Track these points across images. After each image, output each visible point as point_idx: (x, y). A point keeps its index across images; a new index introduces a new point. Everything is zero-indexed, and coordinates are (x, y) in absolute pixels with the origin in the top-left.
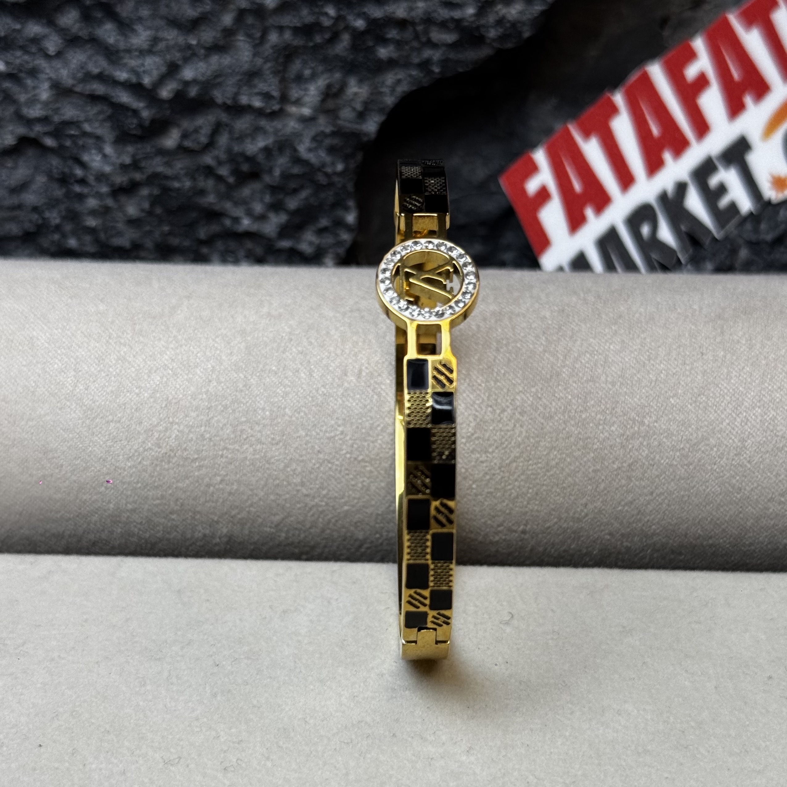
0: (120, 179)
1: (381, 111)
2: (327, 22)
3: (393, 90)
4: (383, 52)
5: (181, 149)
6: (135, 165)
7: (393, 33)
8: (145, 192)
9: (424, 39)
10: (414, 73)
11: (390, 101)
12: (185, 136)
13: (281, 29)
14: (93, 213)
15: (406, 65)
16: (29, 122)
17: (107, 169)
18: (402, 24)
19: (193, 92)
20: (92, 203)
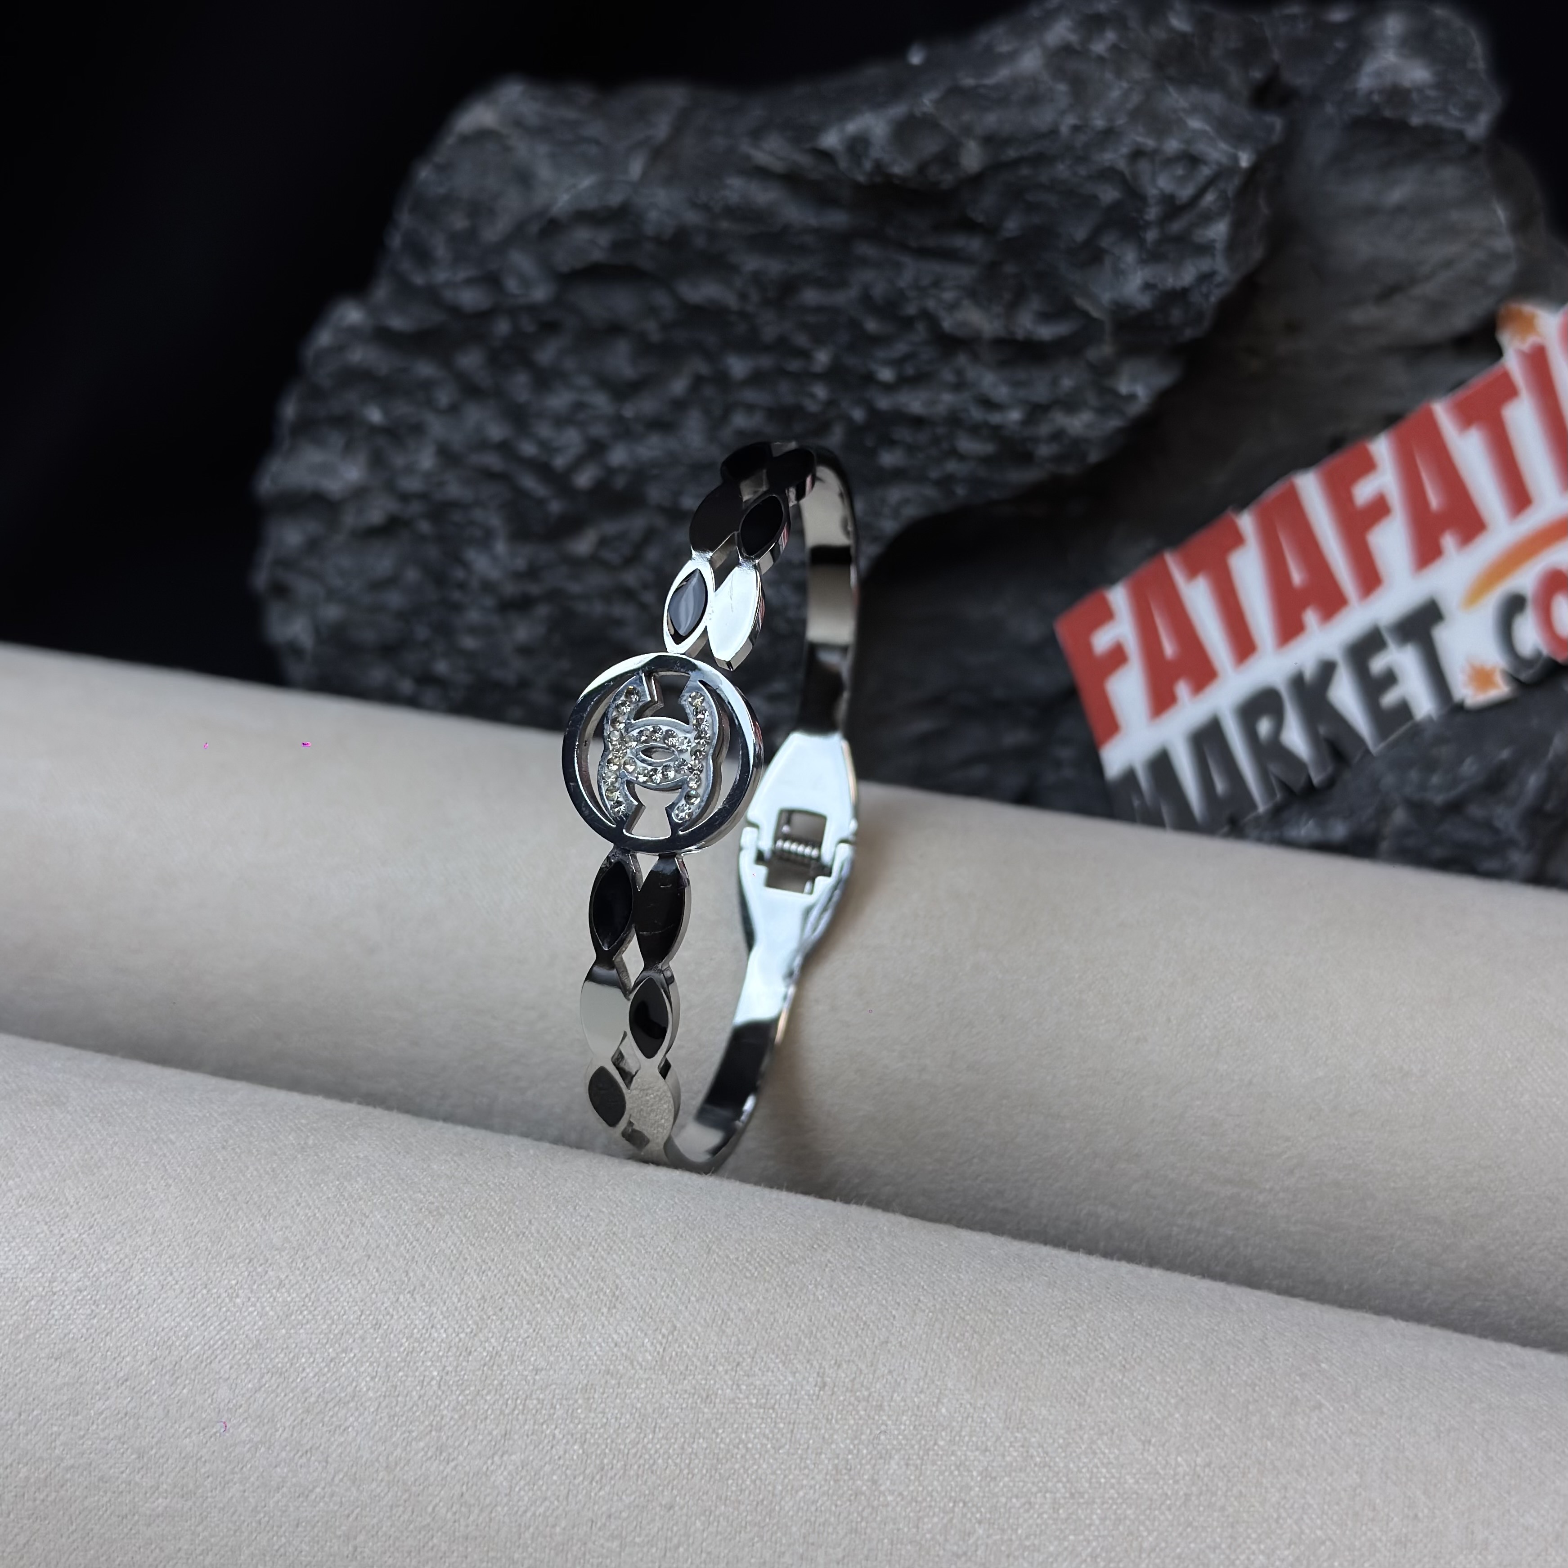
0: (510, 589)
1: (875, 539)
2: (812, 407)
3: (896, 512)
4: (889, 459)
5: (595, 560)
6: (532, 573)
7: (903, 434)
8: (543, 611)
9: (945, 446)
10: (930, 492)
11: (889, 526)
12: (603, 542)
13: (750, 408)
14: (473, 630)
15: (921, 478)
16: (405, 498)
17: (494, 574)
18: (918, 422)
19: (620, 482)
20: (474, 616)
